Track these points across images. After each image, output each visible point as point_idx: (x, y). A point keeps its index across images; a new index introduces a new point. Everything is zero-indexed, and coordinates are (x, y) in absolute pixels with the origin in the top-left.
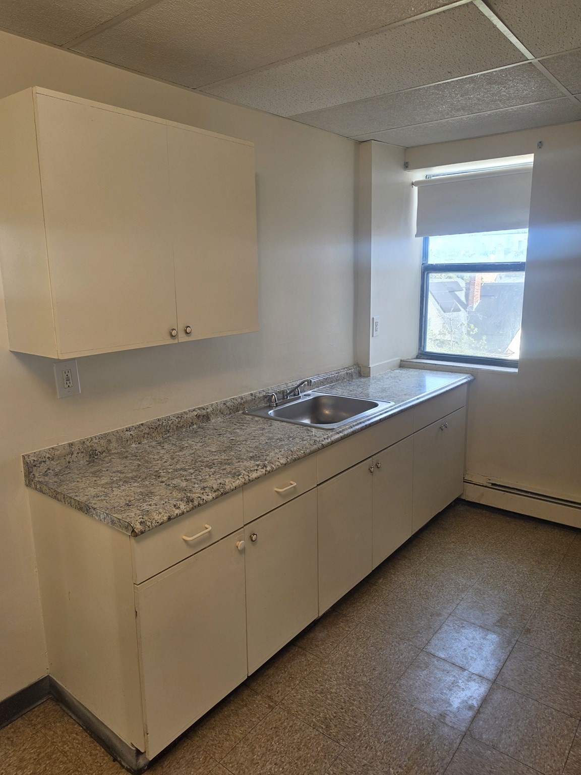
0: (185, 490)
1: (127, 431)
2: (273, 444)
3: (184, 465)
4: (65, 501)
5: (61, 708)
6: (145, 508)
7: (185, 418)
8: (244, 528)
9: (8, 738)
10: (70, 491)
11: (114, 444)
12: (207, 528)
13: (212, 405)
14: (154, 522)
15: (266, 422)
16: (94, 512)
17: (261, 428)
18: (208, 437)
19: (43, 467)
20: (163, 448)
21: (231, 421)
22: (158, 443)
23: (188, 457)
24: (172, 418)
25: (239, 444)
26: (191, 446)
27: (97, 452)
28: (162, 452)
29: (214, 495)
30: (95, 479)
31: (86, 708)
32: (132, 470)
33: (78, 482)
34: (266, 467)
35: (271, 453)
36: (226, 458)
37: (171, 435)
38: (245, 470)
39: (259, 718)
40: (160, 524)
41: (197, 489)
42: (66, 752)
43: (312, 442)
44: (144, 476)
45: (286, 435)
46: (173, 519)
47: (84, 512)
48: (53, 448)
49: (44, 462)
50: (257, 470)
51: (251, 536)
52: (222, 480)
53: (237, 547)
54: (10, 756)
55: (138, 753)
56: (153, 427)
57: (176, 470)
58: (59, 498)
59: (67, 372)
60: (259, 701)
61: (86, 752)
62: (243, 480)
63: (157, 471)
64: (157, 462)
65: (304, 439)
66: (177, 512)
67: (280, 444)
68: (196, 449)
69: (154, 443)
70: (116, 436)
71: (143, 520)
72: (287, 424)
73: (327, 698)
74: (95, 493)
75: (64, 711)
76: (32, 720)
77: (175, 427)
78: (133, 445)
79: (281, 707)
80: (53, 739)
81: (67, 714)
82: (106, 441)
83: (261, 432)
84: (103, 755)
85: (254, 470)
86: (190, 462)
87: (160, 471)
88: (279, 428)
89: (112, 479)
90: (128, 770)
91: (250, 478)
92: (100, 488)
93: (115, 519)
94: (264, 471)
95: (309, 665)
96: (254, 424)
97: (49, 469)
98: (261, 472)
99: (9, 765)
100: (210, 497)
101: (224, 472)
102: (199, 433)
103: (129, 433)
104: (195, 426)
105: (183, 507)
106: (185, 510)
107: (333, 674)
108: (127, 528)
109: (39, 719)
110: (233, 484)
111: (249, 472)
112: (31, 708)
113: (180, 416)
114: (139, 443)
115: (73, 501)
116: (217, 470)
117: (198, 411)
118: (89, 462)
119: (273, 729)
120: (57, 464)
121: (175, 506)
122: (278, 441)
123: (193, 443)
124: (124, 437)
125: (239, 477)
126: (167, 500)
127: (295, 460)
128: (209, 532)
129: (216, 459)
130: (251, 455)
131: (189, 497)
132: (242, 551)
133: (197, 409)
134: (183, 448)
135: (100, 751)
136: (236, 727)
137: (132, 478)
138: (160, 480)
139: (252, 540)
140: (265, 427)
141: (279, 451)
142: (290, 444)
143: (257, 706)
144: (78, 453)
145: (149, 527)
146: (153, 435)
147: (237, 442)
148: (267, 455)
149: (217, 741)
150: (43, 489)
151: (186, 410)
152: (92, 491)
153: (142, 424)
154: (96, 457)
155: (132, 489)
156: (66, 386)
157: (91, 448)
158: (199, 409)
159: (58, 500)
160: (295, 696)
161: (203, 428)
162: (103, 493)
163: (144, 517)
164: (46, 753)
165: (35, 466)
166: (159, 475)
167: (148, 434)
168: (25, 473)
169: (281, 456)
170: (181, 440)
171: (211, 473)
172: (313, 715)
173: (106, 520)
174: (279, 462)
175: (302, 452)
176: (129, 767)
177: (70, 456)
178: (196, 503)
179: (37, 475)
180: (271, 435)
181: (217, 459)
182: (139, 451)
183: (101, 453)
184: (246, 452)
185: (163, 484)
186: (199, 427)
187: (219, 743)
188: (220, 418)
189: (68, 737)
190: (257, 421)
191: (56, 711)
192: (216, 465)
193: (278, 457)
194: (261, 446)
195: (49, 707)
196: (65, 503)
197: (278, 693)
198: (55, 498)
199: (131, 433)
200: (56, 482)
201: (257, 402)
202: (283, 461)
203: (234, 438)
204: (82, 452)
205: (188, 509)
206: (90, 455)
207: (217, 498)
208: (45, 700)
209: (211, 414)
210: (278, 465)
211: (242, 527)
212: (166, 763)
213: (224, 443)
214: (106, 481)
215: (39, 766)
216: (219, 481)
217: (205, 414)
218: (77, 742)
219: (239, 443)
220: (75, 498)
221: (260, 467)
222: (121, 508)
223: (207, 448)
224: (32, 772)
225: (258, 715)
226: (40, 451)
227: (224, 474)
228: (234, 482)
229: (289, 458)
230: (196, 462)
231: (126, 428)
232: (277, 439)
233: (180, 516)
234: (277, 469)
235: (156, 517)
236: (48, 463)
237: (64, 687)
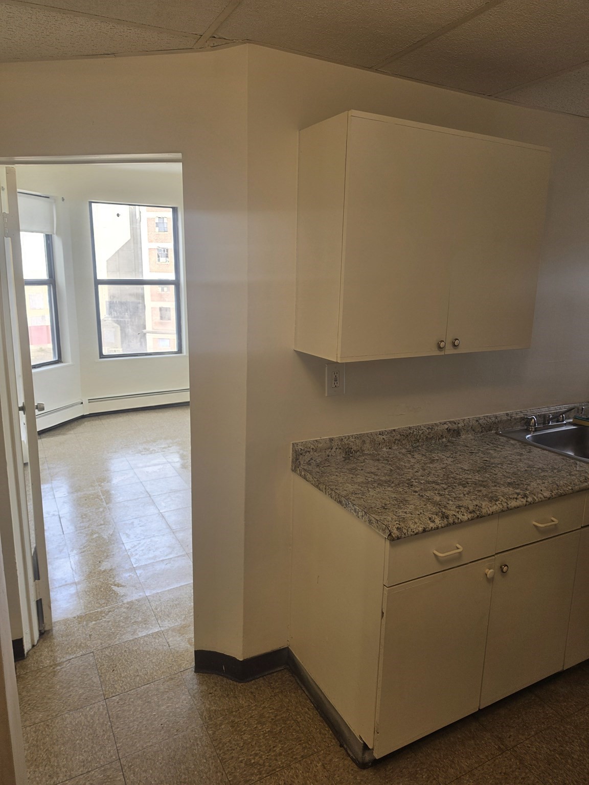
0: (440, 505)
1: (380, 434)
2: (534, 473)
3: (436, 479)
4: (326, 492)
5: (296, 680)
6: (400, 514)
7: (436, 430)
8: (496, 556)
9: (252, 693)
10: (331, 483)
11: (367, 445)
12: (458, 548)
13: (464, 420)
14: (410, 530)
15: (523, 447)
16: (353, 508)
17: (518, 453)
18: (459, 453)
19: (307, 457)
20: (413, 457)
21: (483, 439)
22: (408, 451)
23: (440, 471)
24: (423, 428)
25: (493, 467)
26: (442, 460)
27: (352, 450)
28: (413, 460)
29: (470, 516)
30: (351, 476)
31: (319, 688)
32: (385, 474)
33: (337, 475)
34: (527, 497)
35: (532, 483)
36: (481, 479)
37: (420, 445)
38: (503, 496)
39: (487, 756)
40: (415, 534)
41: (452, 505)
42: (298, 722)
43: (582, 479)
44: (397, 482)
45: (549, 466)
46: (428, 531)
47: (343, 506)
48: (316, 441)
49: (309, 452)
50: (516, 499)
51: (501, 567)
52: (478, 501)
53: (486, 575)
54: (253, 709)
55: (365, 747)
56: (404, 434)
57: (428, 482)
58: (321, 487)
59: (336, 373)
60: (488, 739)
61: (316, 729)
62: (501, 507)
63: (409, 480)
64: (408, 470)
65: (572, 473)
66: (432, 525)
67: (542, 474)
68: (447, 464)
69: (404, 451)
70: (370, 438)
71: (399, 526)
72: (550, 453)
73: (567, 762)
74: (353, 490)
75: (298, 684)
76: (271, 683)
77: (425, 438)
78: (384, 449)
79: (513, 753)
80: (288, 706)
81: (301, 688)
82: (361, 441)
83: (519, 457)
84: (331, 737)
85: (514, 498)
86: (442, 476)
87: (412, 480)
88: (541, 456)
89: (367, 480)
90: (354, 760)
91: (509, 506)
92: (356, 486)
93: (373, 519)
94: (524, 501)
95: (547, 718)
96: (509, 447)
97: (312, 459)
98: (521, 502)
99: (251, 717)
100: (465, 518)
101: (480, 494)
102: (449, 448)
103: (382, 437)
104: (444, 440)
105: (438, 521)
106: (440, 526)
107: (576, 738)
108: (384, 530)
109: (277, 684)
110: (490, 508)
111: (508, 499)
112: (271, 672)
113: (431, 428)
114: (390, 448)
115: (334, 494)
116: (471, 491)
117: (449, 425)
118: (345, 459)
119: (503, 774)
120: (319, 456)
121: (430, 519)
122: (540, 471)
123: (444, 457)
124: (377, 440)
125: (497, 503)
126: (422, 511)
127: (561, 495)
128: (460, 553)
129: (469, 479)
130: (509, 480)
131: (444, 512)
132: (490, 580)
133: (448, 423)
134: (433, 460)
135: (328, 733)
136: (462, 757)
137: (386, 482)
138: (413, 489)
139: (502, 571)
140: (523, 453)
141: (541, 482)
142: (555, 477)
143: (485, 744)
144: (336, 449)
145: (405, 534)
146: (404, 442)
147: (492, 464)
148: (529, 485)
149: (441, 764)
150: (307, 477)
151: (437, 422)
152: (350, 488)
153: (394, 430)
154: (351, 455)
155: (387, 492)
156: (334, 386)
157: (347, 446)
158: (450, 422)
159: (320, 490)
160: (529, 747)
161: (453, 443)
162: (360, 491)
163: (401, 524)
164: (282, 717)
165: (301, 454)
166: (411, 484)
167: (399, 440)
168: (292, 459)
169: (545, 489)
170: (431, 452)
171: (465, 493)
172: (549, 775)
173: (363, 518)
174: (542, 494)
175: (570, 488)
176: (354, 757)
177: (330, 450)
178: (451, 520)
179: (302, 463)
180: (531, 463)
181: (471, 479)
182: (390, 456)
183: (356, 452)
184: (504, 477)
185: (417, 494)
186: (449, 441)
187: (444, 767)
188: (470, 435)
189: (301, 709)
190: (513, 445)
191: (292, 682)
192: (470, 485)
193: (542, 489)
194: (519, 473)
195: (286, 676)
196: (326, 494)
197: (509, 737)
198: (317, 487)
199: (384, 437)
200: (318, 472)
201: (513, 424)
202: (547, 494)
203: (487, 459)
204: (340, 448)
205: (443, 525)
206: (346, 452)
207: (472, 520)
208: (282, 668)
209: (462, 430)
210: (541, 498)
211: (493, 555)
212: (389, 767)
213: (476, 462)
214: (362, 480)
215: (275, 727)
216: (475, 503)
217: (456, 428)
218: (309, 716)
219: (494, 465)
220: (336, 491)
221: (520, 496)
222: (378, 510)
223: (459, 465)
224: (269, 730)
225: (486, 754)
226: (306, 442)
227: (479, 496)
228: (490, 506)
229: (554, 491)
230: (448, 477)
231: (380, 432)
232: (539, 469)
233: (434, 529)
234: (539, 502)
235: (412, 526)
236: (311, 453)
237: (301, 662)
